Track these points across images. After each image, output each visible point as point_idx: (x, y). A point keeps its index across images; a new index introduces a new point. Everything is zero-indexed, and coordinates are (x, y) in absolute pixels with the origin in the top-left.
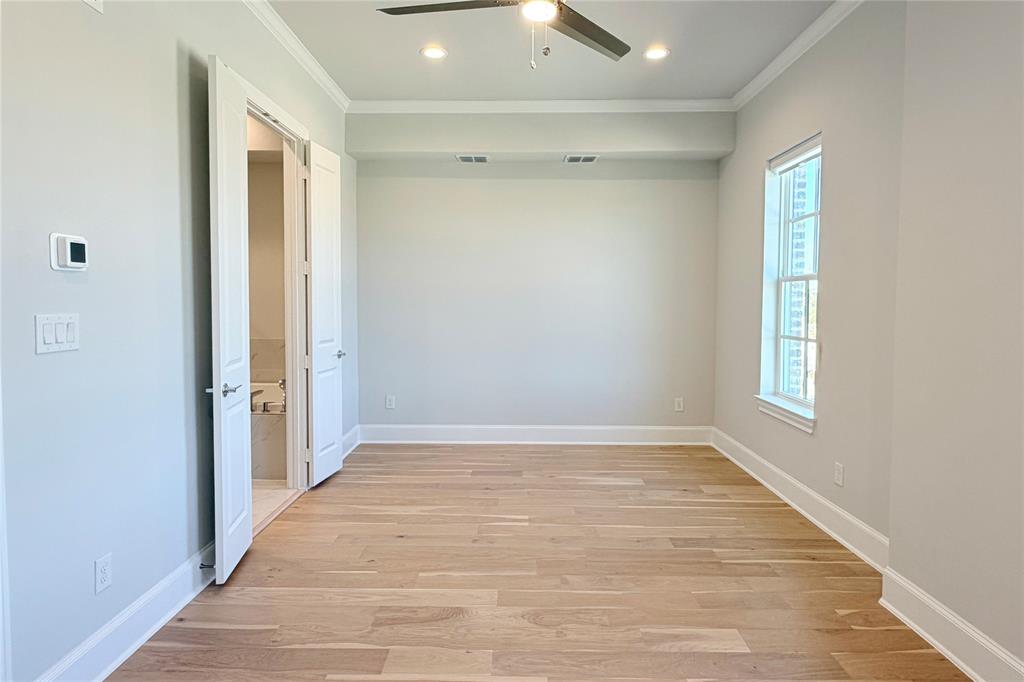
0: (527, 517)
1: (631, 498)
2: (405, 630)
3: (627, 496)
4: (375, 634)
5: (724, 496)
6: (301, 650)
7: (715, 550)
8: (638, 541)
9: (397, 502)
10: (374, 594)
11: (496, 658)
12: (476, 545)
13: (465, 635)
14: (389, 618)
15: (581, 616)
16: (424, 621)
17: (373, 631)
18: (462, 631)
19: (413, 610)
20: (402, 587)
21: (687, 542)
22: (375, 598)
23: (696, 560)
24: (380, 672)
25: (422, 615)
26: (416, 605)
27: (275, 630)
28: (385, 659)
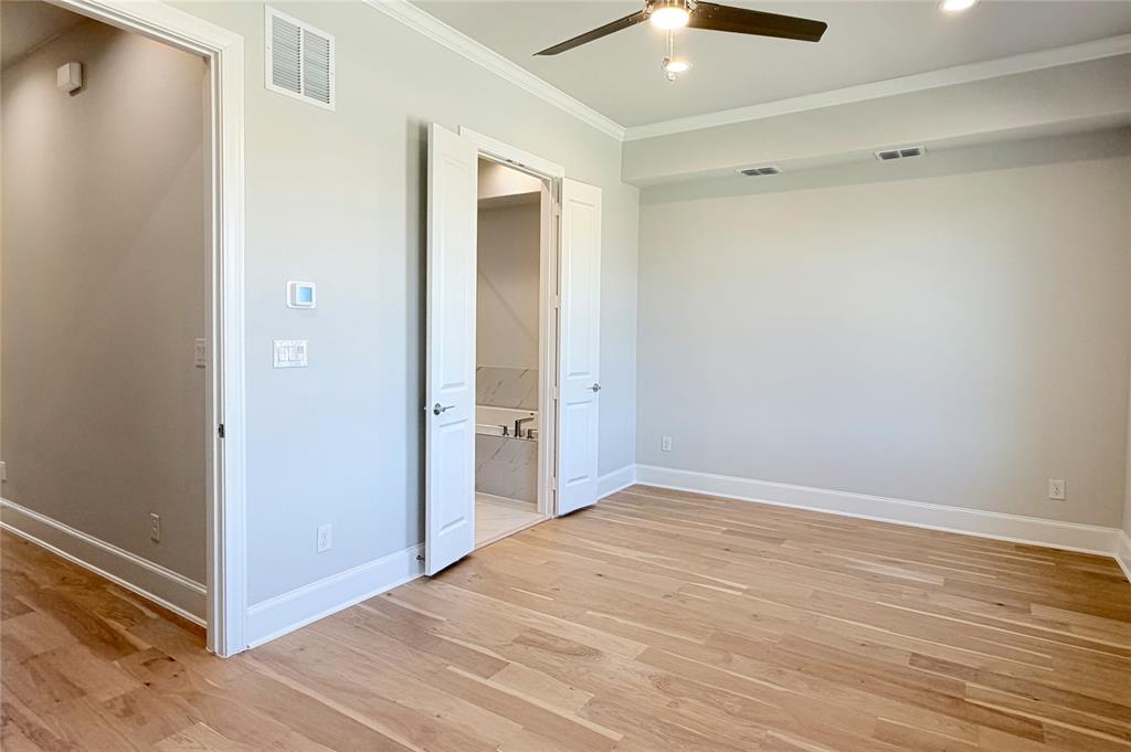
0: (745, 587)
1: (904, 596)
2: (534, 652)
3: (901, 593)
4: (509, 649)
5: (1064, 625)
6: (447, 641)
7: (968, 684)
8: (863, 645)
9: (624, 544)
10: (535, 616)
11: (592, 702)
12: (666, 600)
13: (583, 674)
14: (531, 640)
15: (712, 696)
16: (556, 651)
17: (510, 645)
18: (582, 670)
19: (556, 639)
20: (564, 618)
21: (935, 663)
22: (534, 620)
23: (926, 686)
24: (487, 677)
25: (559, 646)
26: (561, 636)
27: (441, 621)
28: (499, 669)
